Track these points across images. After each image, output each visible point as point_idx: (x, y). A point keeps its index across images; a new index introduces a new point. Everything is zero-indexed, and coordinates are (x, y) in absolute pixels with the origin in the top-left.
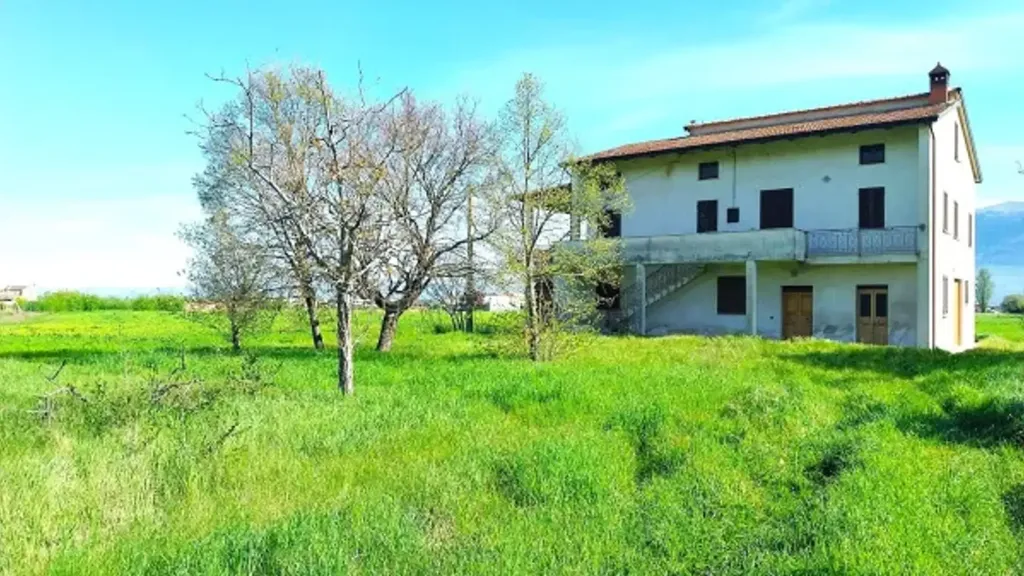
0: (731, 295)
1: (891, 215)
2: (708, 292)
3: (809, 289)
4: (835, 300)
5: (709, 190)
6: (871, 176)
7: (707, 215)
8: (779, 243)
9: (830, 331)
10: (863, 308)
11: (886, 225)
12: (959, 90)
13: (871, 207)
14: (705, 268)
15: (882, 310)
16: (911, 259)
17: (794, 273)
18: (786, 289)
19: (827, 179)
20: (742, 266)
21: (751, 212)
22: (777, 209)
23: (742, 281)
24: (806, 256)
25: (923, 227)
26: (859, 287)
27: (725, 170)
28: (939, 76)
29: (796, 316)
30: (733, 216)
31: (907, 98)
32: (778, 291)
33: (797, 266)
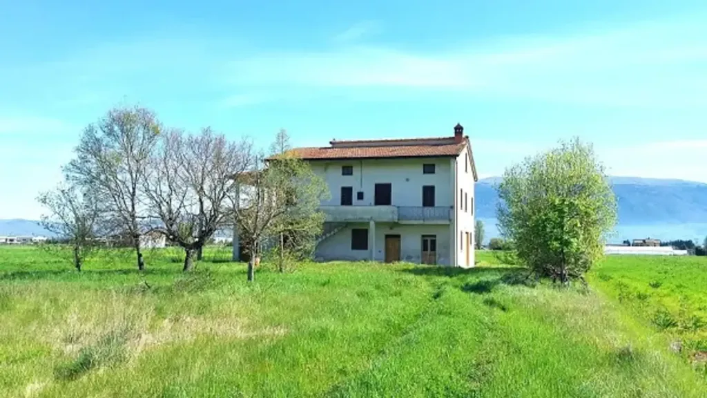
0: (360, 239)
1: (438, 200)
2: (347, 238)
3: (398, 236)
4: (411, 242)
5: (347, 181)
6: (429, 180)
7: (347, 196)
8: (385, 213)
9: (409, 258)
10: (425, 248)
11: (436, 205)
12: (467, 137)
13: (429, 195)
14: (347, 224)
15: (433, 248)
16: (448, 223)
17: (391, 229)
18: (387, 236)
19: (407, 180)
20: (368, 223)
21: (370, 194)
22: (383, 194)
23: (366, 232)
24: (399, 220)
25: (452, 207)
26: (423, 236)
27: (356, 171)
28: (459, 129)
29: (392, 253)
30: (360, 196)
31: (444, 139)
32: (384, 237)
33: (394, 225)
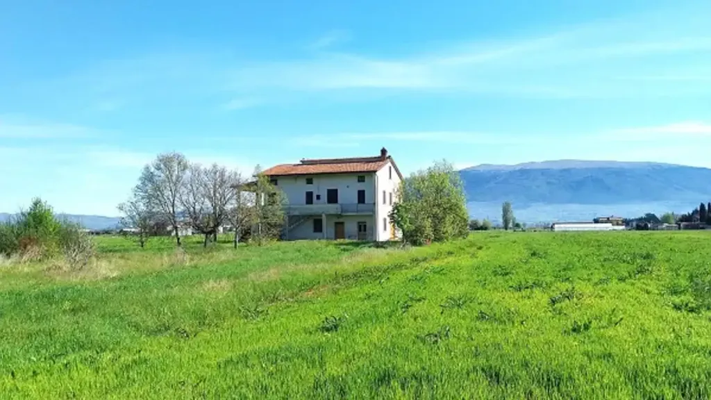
0: (318, 226)
1: (367, 200)
2: (310, 225)
3: (342, 223)
4: (351, 227)
5: (310, 188)
6: (361, 186)
7: (309, 197)
8: (333, 208)
9: (349, 237)
10: (360, 230)
11: (366, 202)
12: (389, 157)
13: (361, 195)
14: (309, 217)
15: (365, 230)
16: (371, 213)
17: (338, 218)
18: (336, 223)
19: (348, 187)
20: (321, 216)
21: (324, 197)
22: (333, 196)
23: (320, 221)
24: (342, 212)
25: (374, 204)
26: (359, 223)
27: (315, 181)
28: (384, 151)
29: (339, 232)
30: (318, 197)
31: (375, 158)
32: (333, 224)
33: (339, 216)
